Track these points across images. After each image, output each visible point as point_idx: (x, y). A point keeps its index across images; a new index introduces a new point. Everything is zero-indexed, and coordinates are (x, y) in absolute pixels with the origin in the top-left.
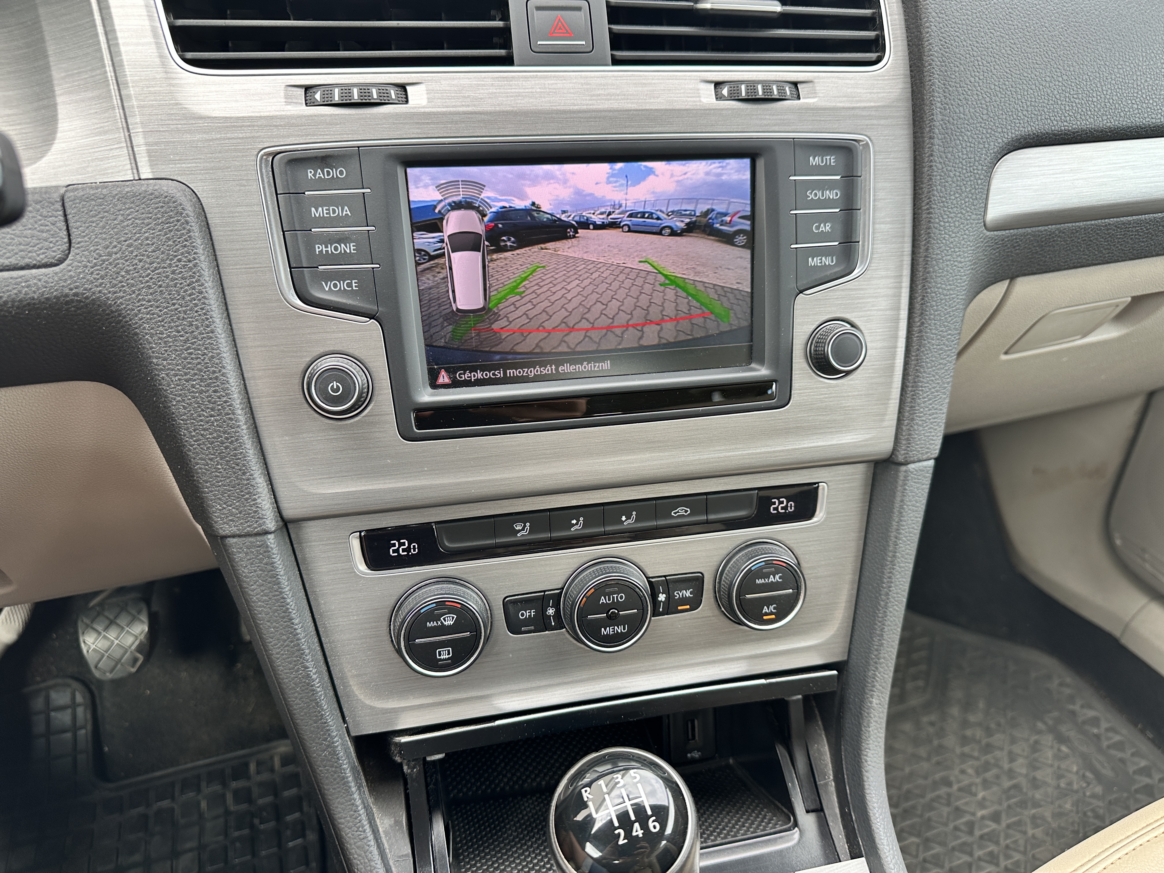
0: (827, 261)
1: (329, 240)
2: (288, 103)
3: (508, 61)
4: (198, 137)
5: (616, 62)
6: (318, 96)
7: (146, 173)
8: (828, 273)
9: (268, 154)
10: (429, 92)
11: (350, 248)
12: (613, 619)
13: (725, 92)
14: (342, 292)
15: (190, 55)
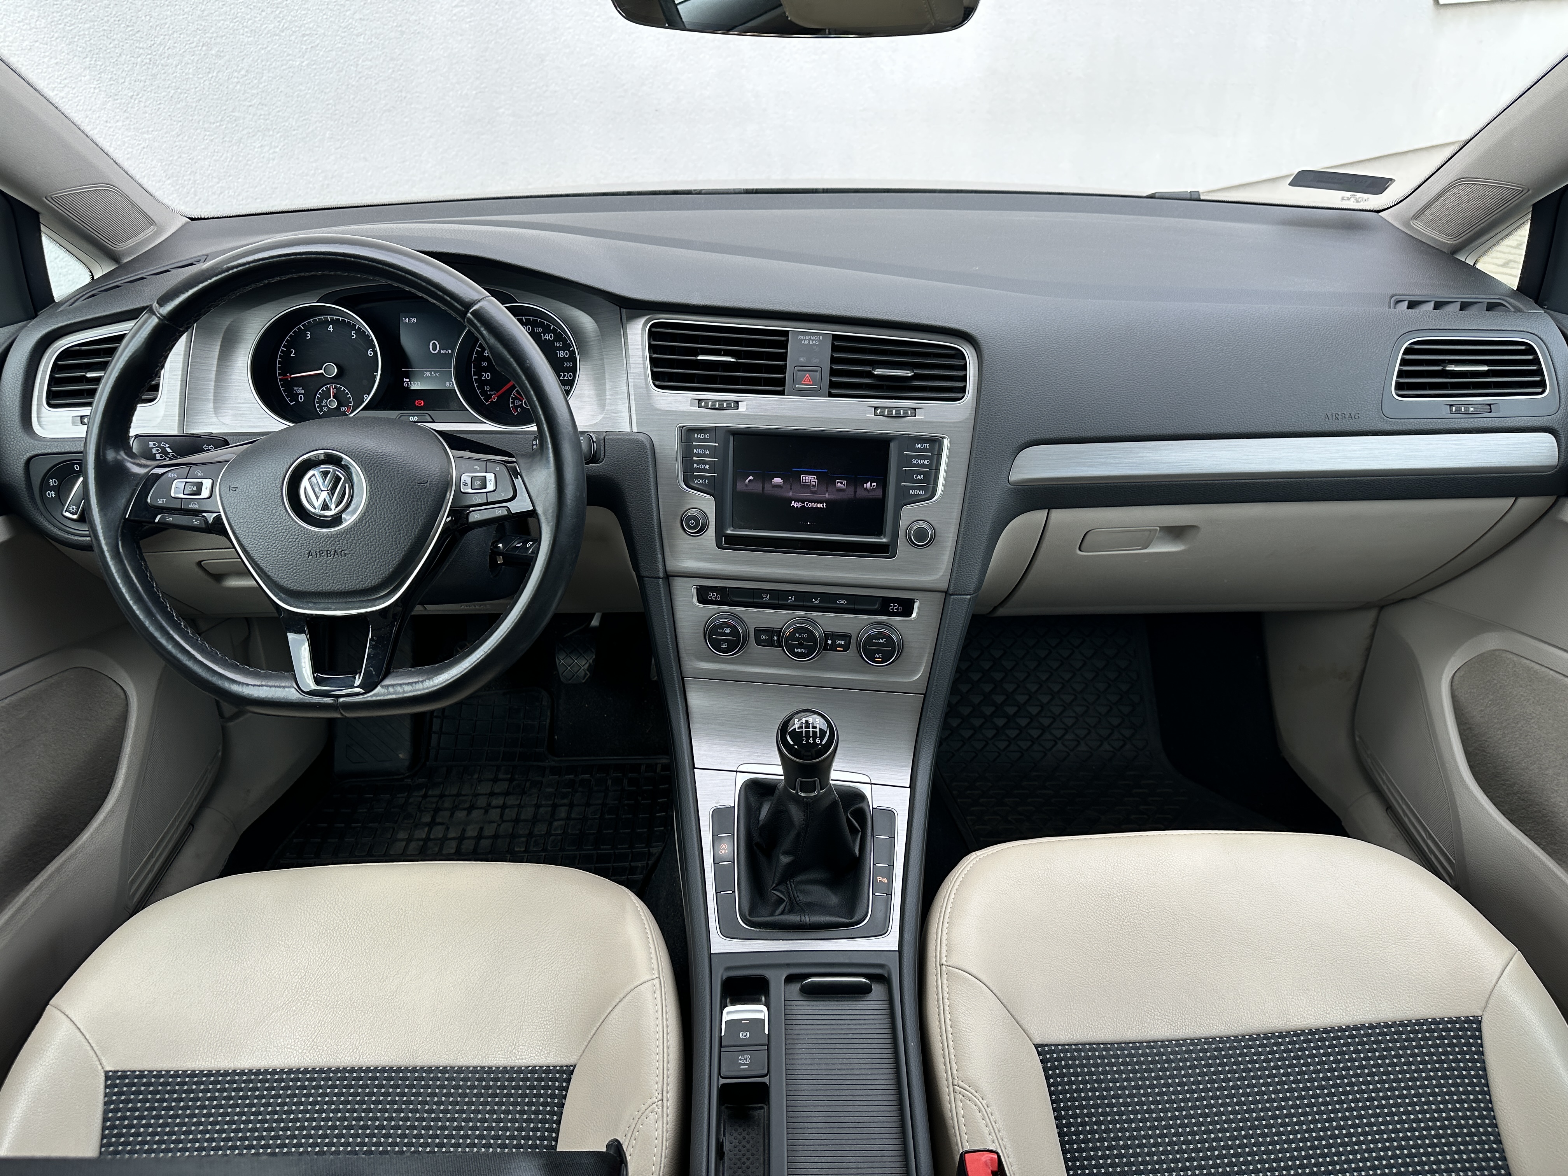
0: (920, 492)
1: (699, 462)
2: (691, 406)
3: (782, 393)
4: (656, 417)
5: (831, 395)
6: (703, 404)
7: (635, 430)
8: (920, 498)
9: (680, 427)
10: (747, 405)
11: (707, 467)
12: (801, 645)
13: (878, 412)
14: (702, 484)
15: (657, 383)
